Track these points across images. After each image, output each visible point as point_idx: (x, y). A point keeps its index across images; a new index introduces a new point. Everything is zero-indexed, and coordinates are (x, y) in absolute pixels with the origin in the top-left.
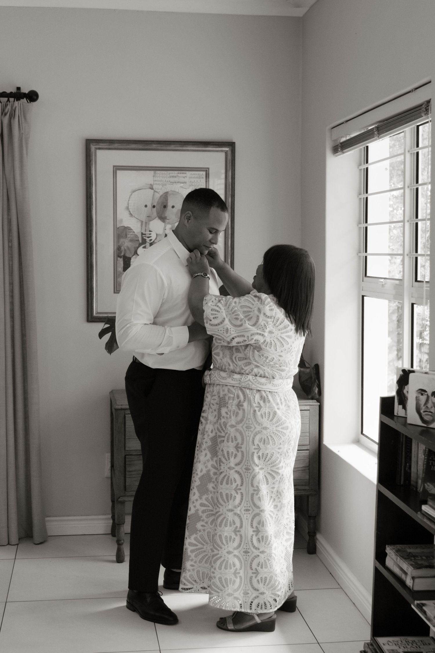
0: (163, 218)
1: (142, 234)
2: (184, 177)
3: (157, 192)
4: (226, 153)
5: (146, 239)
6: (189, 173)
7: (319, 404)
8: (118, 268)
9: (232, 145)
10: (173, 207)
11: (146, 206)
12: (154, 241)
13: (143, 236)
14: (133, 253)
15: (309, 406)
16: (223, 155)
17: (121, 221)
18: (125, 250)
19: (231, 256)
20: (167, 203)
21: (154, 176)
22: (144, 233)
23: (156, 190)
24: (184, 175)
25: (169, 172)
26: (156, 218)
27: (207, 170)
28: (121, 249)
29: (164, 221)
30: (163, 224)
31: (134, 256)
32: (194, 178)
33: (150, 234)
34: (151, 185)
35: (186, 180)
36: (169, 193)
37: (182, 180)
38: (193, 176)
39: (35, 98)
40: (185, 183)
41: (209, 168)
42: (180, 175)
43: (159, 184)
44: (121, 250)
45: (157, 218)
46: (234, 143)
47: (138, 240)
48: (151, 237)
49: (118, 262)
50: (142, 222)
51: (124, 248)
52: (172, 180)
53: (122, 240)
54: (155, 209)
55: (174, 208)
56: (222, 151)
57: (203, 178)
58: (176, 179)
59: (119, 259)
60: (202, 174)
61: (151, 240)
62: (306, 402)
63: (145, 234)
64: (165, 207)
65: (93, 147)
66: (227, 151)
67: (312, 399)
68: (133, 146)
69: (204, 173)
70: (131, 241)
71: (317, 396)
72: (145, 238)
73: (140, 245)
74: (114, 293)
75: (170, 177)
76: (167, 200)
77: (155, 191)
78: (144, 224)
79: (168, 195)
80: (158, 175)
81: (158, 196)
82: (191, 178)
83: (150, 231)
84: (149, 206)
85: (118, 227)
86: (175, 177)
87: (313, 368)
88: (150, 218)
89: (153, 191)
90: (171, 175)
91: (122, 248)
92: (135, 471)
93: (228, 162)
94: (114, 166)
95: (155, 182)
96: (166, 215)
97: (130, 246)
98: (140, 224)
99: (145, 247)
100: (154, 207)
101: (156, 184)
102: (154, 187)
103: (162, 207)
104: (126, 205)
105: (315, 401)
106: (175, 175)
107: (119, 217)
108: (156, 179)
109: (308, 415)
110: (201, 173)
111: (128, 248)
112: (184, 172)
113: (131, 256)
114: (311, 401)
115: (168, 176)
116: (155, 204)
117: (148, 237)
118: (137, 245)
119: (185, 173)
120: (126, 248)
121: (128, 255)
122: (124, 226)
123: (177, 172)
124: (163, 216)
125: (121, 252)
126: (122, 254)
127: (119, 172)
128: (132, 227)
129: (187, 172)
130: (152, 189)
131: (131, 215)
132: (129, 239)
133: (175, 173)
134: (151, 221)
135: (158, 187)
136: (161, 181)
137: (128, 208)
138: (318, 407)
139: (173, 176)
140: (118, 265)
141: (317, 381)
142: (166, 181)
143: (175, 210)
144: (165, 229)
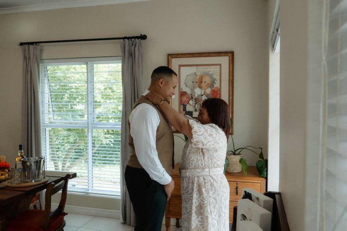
0: (200, 87)
1: (191, 94)
2: (210, 69)
3: (198, 76)
6: (212, 67)
7: (266, 180)
9: (232, 53)
10: (205, 82)
11: (193, 82)
15: (260, 181)
16: (228, 57)
17: (182, 89)
18: (184, 102)
19: (232, 104)
20: (202, 80)
21: (196, 69)
24: (210, 68)
25: (203, 66)
29: (201, 89)
31: (188, 104)
32: (215, 69)
34: (195, 73)
35: (211, 70)
36: (204, 76)
37: (209, 70)
38: (214, 68)
39: (145, 38)
40: (211, 71)
41: (221, 64)
42: (208, 68)
43: (199, 72)
45: (198, 87)
46: (233, 52)
47: (189, 97)
48: (195, 96)
50: (191, 89)
53: (182, 97)
54: (197, 83)
56: (227, 56)
57: (218, 69)
58: (207, 70)
59: (181, 105)
61: (195, 97)
62: (259, 179)
64: (201, 82)
65: (170, 58)
66: (230, 56)
67: (263, 177)
68: (187, 56)
69: (219, 66)
70: (186, 98)
71: (265, 176)
73: (190, 99)
76: (202, 79)
78: (193, 90)
79: (203, 77)
80: (198, 68)
81: (198, 77)
82: (213, 69)
83: (195, 93)
85: (181, 91)
87: (264, 161)
88: (194, 87)
90: (204, 68)
91: (183, 101)
92: (173, 204)
93: (230, 61)
94: (179, 65)
96: (202, 86)
97: (186, 100)
98: (190, 90)
99: (192, 100)
100: (196, 82)
102: (197, 73)
103: (200, 82)
104: (184, 82)
105: (264, 179)
106: (206, 68)
107: (181, 87)
108: (198, 70)
109: (260, 185)
110: (218, 66)
111: (185, 100)
114: (262, 178)
115: (203, 68)
116: (197, 81)
117: (194, 96)
118: (189, 100)
120: (184, 101)
121: (185, 104)
122: (183, 91)
123: (206, 66)
124: (201, 86)
126: (183, 103)
127: (181, 67)
128: (187, 91)
129: (211, 66)
130: (196, 74)
131: (186, 86)
132: (186, 97)
133: (206, 67)
134: (195, 88)
135: (198, 74)
136: (200, 71)
137: (185, 83)
138: (265, 182)
139: (205, 69)
140: (181, 108)
141: (266, 168)
142: (202, 71)
143: (206, 83)
144: (201, 92)
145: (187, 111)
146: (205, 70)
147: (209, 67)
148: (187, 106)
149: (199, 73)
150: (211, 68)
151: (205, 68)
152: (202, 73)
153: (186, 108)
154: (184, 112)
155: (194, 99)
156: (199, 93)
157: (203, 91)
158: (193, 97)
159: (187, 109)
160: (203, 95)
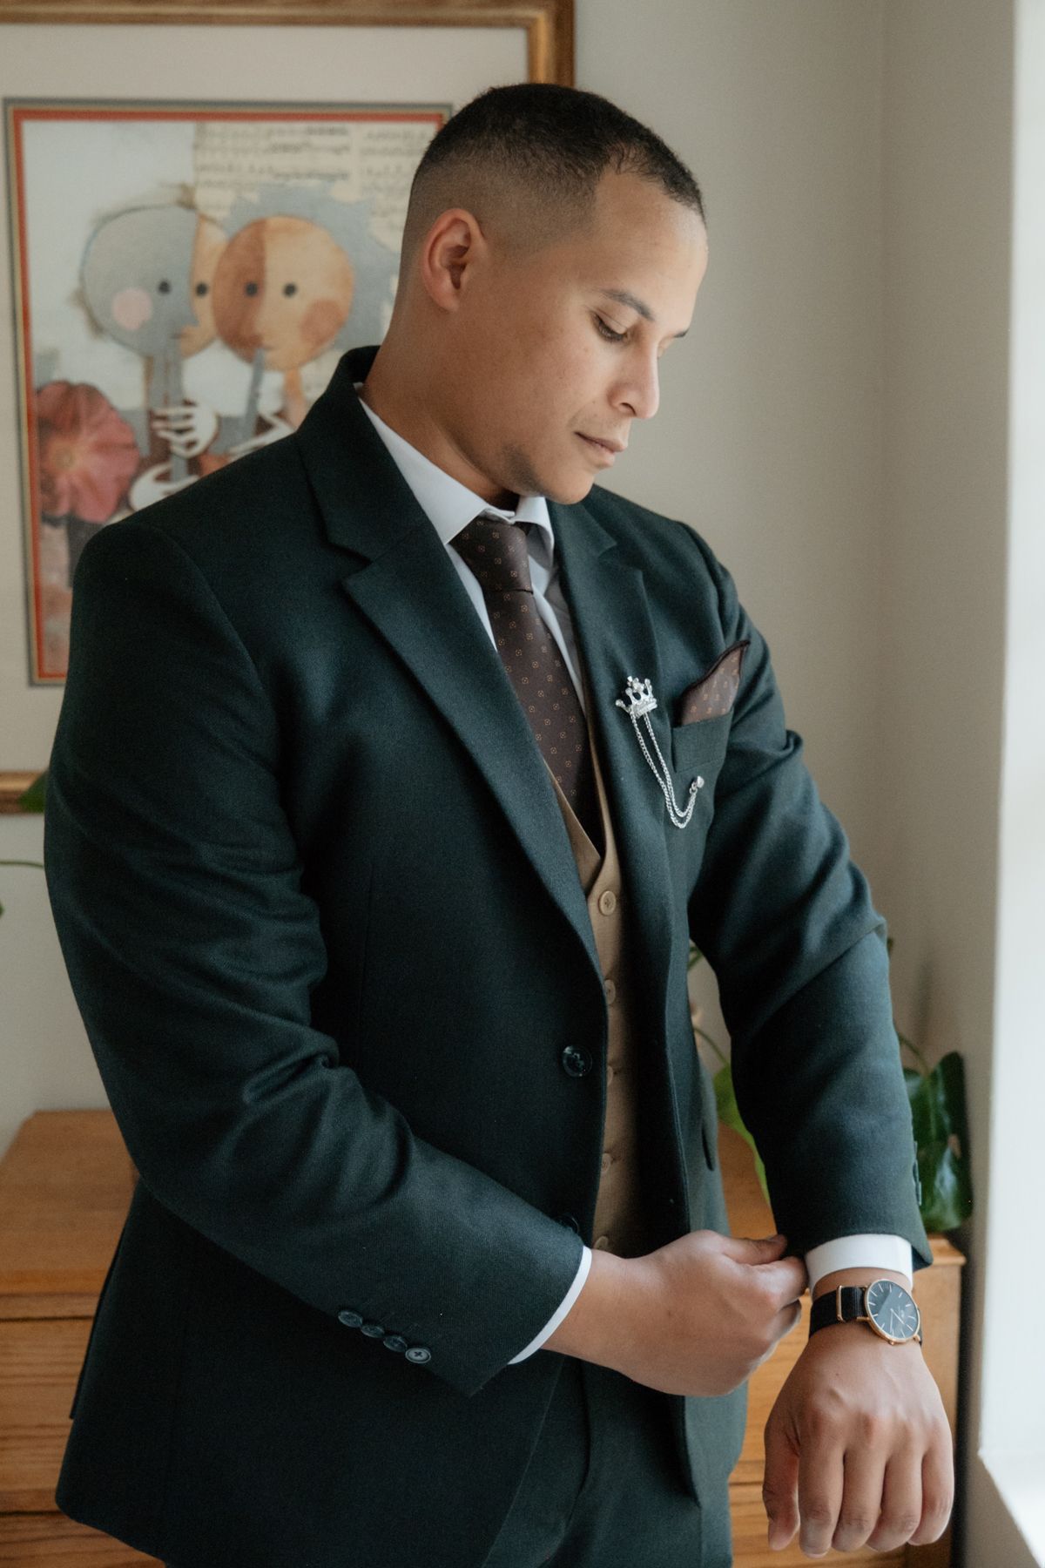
1: (152, 416)
2: (337, 151)
3: (212, 221)
4: (528, 26)
5: (166, 442)
6: (359, 133)
7: (961, 1260)
8: (41, 572)
10: (290, 290)
11: (164, 287)
12: (206, 451)
13: (158, 424)
16: (515, 42)
17: (52, 357)
18: (75, 492)
21: (196, 147)
22: (160, 411)
23: (211, 213)
24: (337, 141)
25: (265, 126)
27: (442, 114)
28: (52, 484)
30: (244, 372)
32: (384, 153)
33: (188, 417)
34: (186, 187)
35: (344, 164)
36: (274, 222)
37: (327, 162)
38: (381, 144)
40: (344, 176)
42: (316, 140)
43: (221, 184)
44: (58, 489)
47: (132, 446)
48: (188, 429)
49: (39, 543)
50: (149, 360)
51: (72, 483)
53: (57, 445)
56: (510, 23)
58: (302, 161)
59: (47, 530)
60: (422, 136)
61: (191, 444)
63: (164, 418)
64: (253, 289)
66: (536, 22)
70: (103, 448)
71: (952, 1220)
72: (163, 434)
73: (143, 466)
74: (32, 683)
75: (275, 149)
76: (260, 260)
77: (203, 218)
78: (160, 369)
80: (217, 141)
81: (216, 238)
82: (370, 152)
83: (188, 403)
84: (181, 288)
85: (37, 381)
86: (296, 149)
87: (934, 1076)
88: (180, 343)
89: (191, 215)
90: (276, 140)
91: (63, 482)
94: (7, 101)
95: (203, 177)
97: (94, 474)
98: (137, 369)
99: (163, 478)
100: (201, 290)
101: (209, 184)
102: (202, 197)
104: (73, 283)
105: (944, 1243)
106: (296, 140)
107: (42, 337)
108: (209, 159)
110: (419, 127)
111: (89, 482)
112: (336, 125)
113: (101, 519)
115: (263, 143)
116: (206, 277)
117: (180, 432)
118: (129, 469)
119: (343, 132)
120: (77, 481)
121: (88, 514)
122: (66, 383)
123: (301, 126)
125: (55, 502)
126: (63, 509)
127: (31, 129)
128: (99, 386)
129: (351, 126)
130: (188, 204)
131: (97, 328)
132: (93, 438)
133: (295, 131)
134: (189, 354)
135: (216, 200)
136: (230, 168)
137: (81, 298)
138: (955, 1277)
139: (286, 148)
140: (45, 559)
141: (953, 1140)
142: (252, 169)
143: (298, 304)
144: (254, 397)
146: (283, 162)
147: (332, 132)
149: (226, 197)
150: (346, 148)
151: (287, 140)
152: (253, 197)
155: (177, 465)
156: (236, 407)
157: (273, 381)
158: (166, 443)
160: (275, 421)
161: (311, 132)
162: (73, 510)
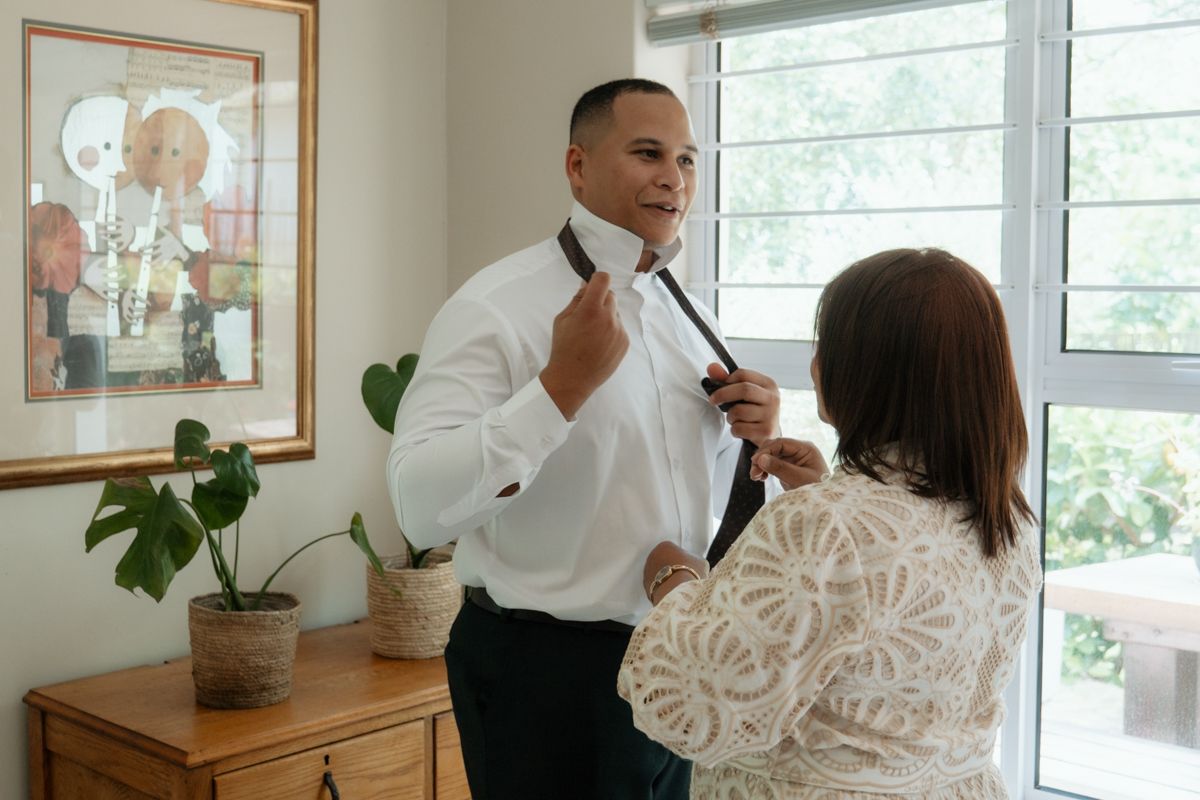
0: (148, 182)
1: (98, 227)
2: (203, 72)
3: (137, 108)
4: (301, 16)
6: (213, 62)
8: (34, 327)
10: (175, 153)
11: (109, 146)
12: (127, 249)
13: (100, 232)
14: (73, 284)
16: (293, 21)
18: (52, 274)
20: (161, 141)
21: (128, 61)
22: (101, 224)
23: (134, 103)
24: (204, 66)
25: (166, 53)
26: (132, 181)
27: (258, 59)
28: (40, 269)
29: (151, 192)
31: (76, 292)
32: (228, 76)
33: (118, 227)
34: (122, 85)
35: (208, 79)
36: (169, 114)
37: (198, 78)
38: (224, 71)
40: (206, 87)
41: (263, 54)
42: (194, 65)
43: (142, 86)
44: (43, 273)
45: (135, 183)
47: (88, 245)
48: (119, 235)
49: (34, 308)
50: (98, 193)
51: (51, 269)
52: (175, 75)
53: (43, 244)
54: (131, 156)
55: (177, 158)
56: (294, 11)
57: (247, 78)
58: (185, 76)
59: (36, 298)
60: (246, 68)
61: (118, 245)
63: (104, 228)
64: (156, 150)
66: (307, 11)
69: (251, 65)
70: (68, 246)
72: (104, 237)
73: (91, 258)
74: (27, 400)
75: (170, 68)
76: (162, 133)
77: (131, 105)
78: (102, 197)
79: (164, 119)
80: (140, 60)
81: (138, 119)
83: (118, 219)
84: (117, 146)
85: (34, 203)
86: (182, 69)
88: (118, 181)
90: (173, 62)
91: (45, 267)
94: (25, 21)
95: (132, 80)
96: (158, 175)
97: (62, 262)
98: (90, 197)
99: (104, 266)
100: (127, 149)
101: (135, 85)
102: (129, 92)
103: (150, 152)
104: (55, 141)
106: (183, 63)
108: (134, 70)
110: (244, 64)
111: (60, 264)
112: (203, 57)
113: (68, 292)
115: (165, 64)
116: (132, 144)
117: (113, 236)
118: (84, 260)
119: (207, 62)
120: (54, 267)
121: (59, 289)
122: (50, 203)
123: (185, 55)
124: (150, 176)
125: (41, 280)
126: (46, 285)
127: (36, 40)
128: (70, 207)
129: (211, 59)
131: (69, 169)
132: (63, 240)
133: (181, 59)
136: (147, 76)
137: (59, 150)
139: (177, 67)
140: (36, 317)
142: (158, 79)
143: (179, 161)
145: (72, 332)
147: (201, 61)
148: (72, 302)
150: (208, 71)
151: (178, 63)
153: (66, 316)
154: (57, 346)
155: (110, 258)
157: (167, 206)
158: (105, 243)
159: (70, 321)
160: (165, 231)
161: (190, 60)
162: (52, 285)
